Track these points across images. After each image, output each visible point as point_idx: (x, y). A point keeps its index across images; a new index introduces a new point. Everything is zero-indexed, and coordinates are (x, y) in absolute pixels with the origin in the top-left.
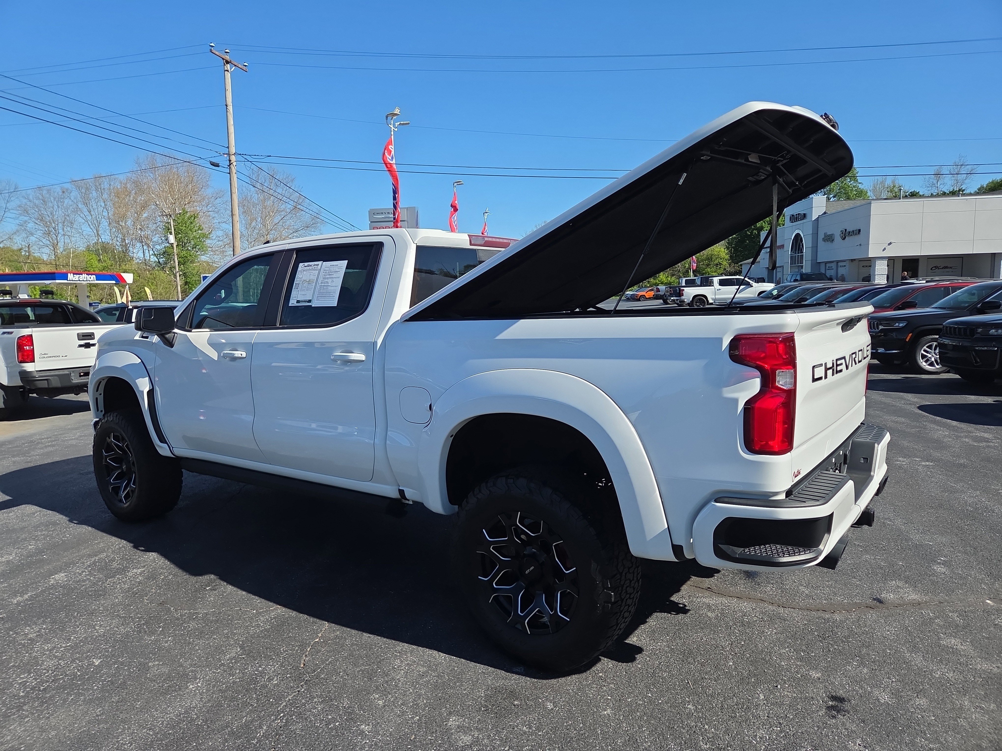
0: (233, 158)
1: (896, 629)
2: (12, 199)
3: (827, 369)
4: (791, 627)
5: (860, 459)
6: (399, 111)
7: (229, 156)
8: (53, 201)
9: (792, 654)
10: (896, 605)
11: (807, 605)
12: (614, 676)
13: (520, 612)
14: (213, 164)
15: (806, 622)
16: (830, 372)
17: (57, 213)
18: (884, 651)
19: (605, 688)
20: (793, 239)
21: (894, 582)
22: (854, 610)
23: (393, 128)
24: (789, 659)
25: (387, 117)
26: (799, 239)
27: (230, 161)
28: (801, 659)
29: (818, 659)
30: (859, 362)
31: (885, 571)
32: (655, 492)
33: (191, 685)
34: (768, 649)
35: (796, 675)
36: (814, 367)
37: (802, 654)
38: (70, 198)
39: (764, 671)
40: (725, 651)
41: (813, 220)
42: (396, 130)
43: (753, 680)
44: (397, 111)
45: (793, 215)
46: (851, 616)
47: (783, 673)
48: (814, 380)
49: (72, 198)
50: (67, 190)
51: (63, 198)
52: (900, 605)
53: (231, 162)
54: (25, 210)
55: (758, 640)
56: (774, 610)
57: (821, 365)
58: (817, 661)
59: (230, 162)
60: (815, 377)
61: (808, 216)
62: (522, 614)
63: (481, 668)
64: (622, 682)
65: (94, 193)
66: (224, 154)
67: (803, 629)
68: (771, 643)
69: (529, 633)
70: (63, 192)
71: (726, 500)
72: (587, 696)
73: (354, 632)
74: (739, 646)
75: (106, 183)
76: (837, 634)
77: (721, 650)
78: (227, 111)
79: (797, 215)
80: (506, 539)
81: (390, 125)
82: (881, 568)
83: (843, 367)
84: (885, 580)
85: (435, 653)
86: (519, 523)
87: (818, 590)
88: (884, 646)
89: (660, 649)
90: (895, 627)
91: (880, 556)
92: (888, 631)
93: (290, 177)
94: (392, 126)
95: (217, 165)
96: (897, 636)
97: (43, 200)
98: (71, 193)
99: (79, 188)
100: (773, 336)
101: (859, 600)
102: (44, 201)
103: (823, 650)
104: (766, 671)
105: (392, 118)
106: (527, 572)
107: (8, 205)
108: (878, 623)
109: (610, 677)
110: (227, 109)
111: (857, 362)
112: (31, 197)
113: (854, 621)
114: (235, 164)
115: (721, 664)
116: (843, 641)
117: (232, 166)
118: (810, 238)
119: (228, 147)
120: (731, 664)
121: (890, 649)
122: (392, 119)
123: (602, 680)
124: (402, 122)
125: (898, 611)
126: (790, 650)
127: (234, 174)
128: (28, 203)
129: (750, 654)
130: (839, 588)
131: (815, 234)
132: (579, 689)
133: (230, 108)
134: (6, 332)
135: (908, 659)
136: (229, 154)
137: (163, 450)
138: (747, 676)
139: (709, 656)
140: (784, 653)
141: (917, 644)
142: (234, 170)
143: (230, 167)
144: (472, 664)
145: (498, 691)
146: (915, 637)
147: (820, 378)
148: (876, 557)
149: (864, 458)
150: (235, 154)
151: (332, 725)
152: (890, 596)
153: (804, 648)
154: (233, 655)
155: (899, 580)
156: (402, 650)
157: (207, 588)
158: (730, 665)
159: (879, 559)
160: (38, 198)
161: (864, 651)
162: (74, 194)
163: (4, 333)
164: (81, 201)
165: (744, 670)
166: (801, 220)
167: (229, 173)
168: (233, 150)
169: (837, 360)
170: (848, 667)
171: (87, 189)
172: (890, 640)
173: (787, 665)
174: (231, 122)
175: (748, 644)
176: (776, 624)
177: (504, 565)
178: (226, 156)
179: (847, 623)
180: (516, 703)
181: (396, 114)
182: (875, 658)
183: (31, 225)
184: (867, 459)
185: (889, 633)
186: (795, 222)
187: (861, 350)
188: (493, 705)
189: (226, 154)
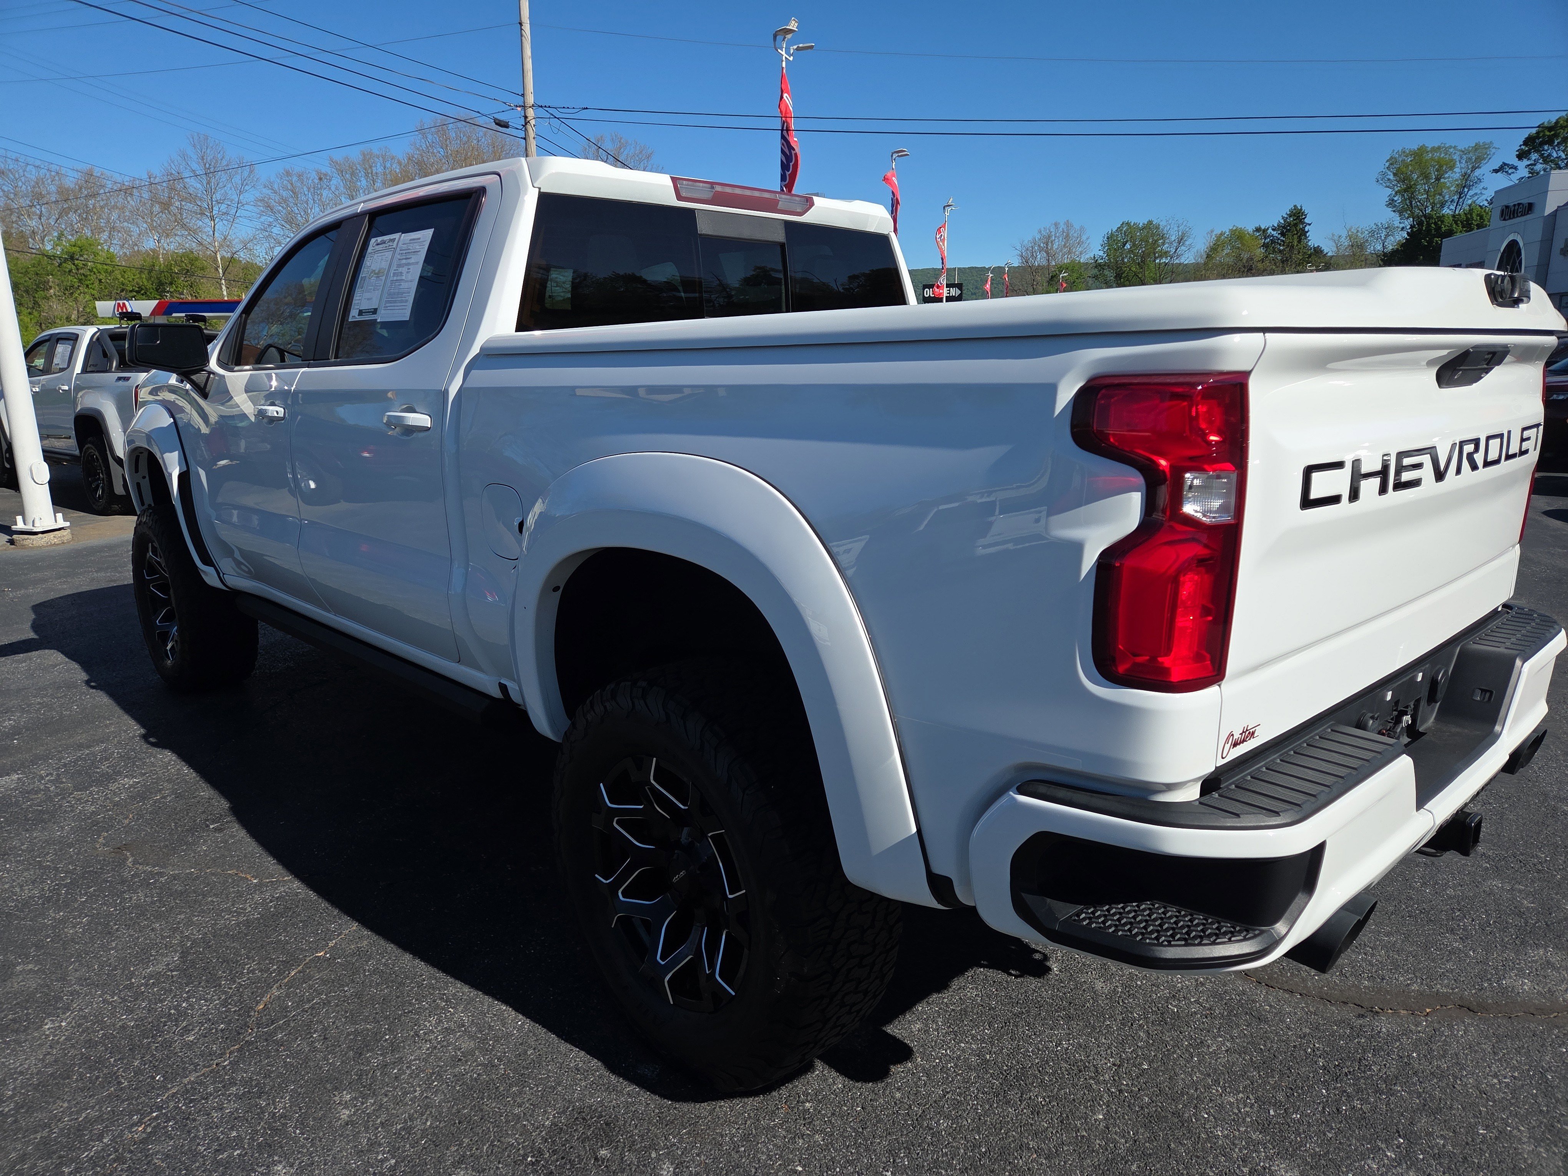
0: (531, 113)
1: (1516, 1074)
2: (247, 188)
3: (1357, 476)
4: (1268, 1038)
5: (1474, 691)
6: (796, 24)
7: (525, 110)
8: (306, 193)
9: (1247, 1109)
10: (1532, 1011)
11: (1323, 986)
12: (833, 1114)
13: (661, 958)
14: (499, 123)
15: (1308, 1031)
16: (1369, 487)
17: (313, 211)
18: (1472, 1129)
19: (801, 1141)
20: (1502, 250)
21: (1541, 952)
22: (1428, 1010)
23: (785, 55)
24: (1238, 1121)
25: (775, 36)
26: (1515, 251)
27: (526, 117)
28: (1264, 1126)
29: (1304, 1132)
30: (1487, 464)
31: (1526, 923)
32: (891, 753)
33: (49, 1023)
34: (1196, 1090)
35: (1239, 1167)
36: (1309, 471)
37: (1272, 1112)
38: (330, 188)
39: (1169, 1146)
40: (1098, 1082)
41: (1546, 214)
42: (791, 59)
43: (1134, 1168)
44: (793, 25)
45: (1507, 207)
46: (1416, 1026)
47: (1210, 1159)
48: (1307, 503)
49: (333, 188)
50: (325, 175)
51: (321, 189)
52: (1542, 1010)
53: (528, 120)
54: (269, 206)
55: (1183, 1062)
56: (1244, 993)
57: (1339, 465)
58: (1300, 1134)
59: (525, 120)
60: (1314, 495)
61: (1537, 209)
62: (663, 963)
63: (577, 1057)
64: (845, 1130)
65: (364, 182)
66: (517, 106)
67: (1295, 1047)
68: (1209, 1075)
69: (672, 1003)
70: (320, 179)
71: (1042, 789)
72: (754, 1158)
73: (391, 947)
74: (1135, 1072)
75: (379, 164)
76: (1370, 1069)
77: (1091, 1078)
78: (522, 35)
79: (1514, 205)
80: (641, 807)
81: (779, 50)
82: (1520, 915)
83: (1427, 473)
84: (1522, 943)
85: (509, 1013)
86: (654, 780)
87: (1360, 954)
88: (1475, 1116)
89: (958, 1058)
90: (1514, 1068)
91: (1526, 886)
92: (1495, 1076)
93: (644, 152)
94: (783, 53)
95: (506, 125)
96: (1513, 1092)
97: (292, 191)
98: (330, 180)
99: (341, 172)
100: (1181, 380)
101: (1447, 986)
102: (294, 193)
103: (1324, 1108)
104: (1173, 1145)
105: (785, 38)
106: (676, 879)
107: (241, 197)
108: (1476, 1052)
109: (824, 1116)
110: (521, 29)
111: (1480, 463)
112: (276, 186)
113: (1420, 1039)
114: (533, 122)
115: (1078, 1113)
116: (1378, 1091)
117: (528, 126)
118: (1536, 249)
119: (523, 95)
120: (1101, 1117)
121: (1487, 1127)
122: (784, 40)
123: (804, 1119)
124: (801, 45)
125: (1532, 1026)
126: (1248, 1097)
127: (531, 139)
128: (273, 196)
129: (1151, 1098)
130: (1411, 952)
131: (1547, 242)
132: (745, 1138)
133: (527, 28)
134: (122, 378)
135: (1525, 1160)
136: (524, 107)
137: (210, 577)
138: (1123, 1154)
139: (1059, 1090)
140: (1231, 1104)
141: (1558, 1121)
142: (532, 134)
143: (526, 129)
144: (564, 1047)
145: (582, 1116)
146: (1557, 1101)
147: (1335, 500)
148: (1516, 886)
149: (1482, 690)
150: (533, 106)
151: (225, 1155)
152: (1523, 984)
153: (1281, 1096)
154: (160, 968)
155: (1556, 947)
156: (455, 994)
157: (212, 827)
158: (1096, 1120)
159: (1520, 891)
160: (285, 188)
161: (1423, 1122)
162: (336, 181)
163: (119, 379)
164: (345, 194)
165: (1124, 1137)
166: (1522, 215)
167: (525, 139)
168: (530, 99)
169: (1401, 455)
170: (1369, 1162)
171: (353, 174)
172: (1494, 1101)
173: (1226, 1137)
174: (528, 52)
175: (1156, 1070)
176: (1238, 1026)
177: (640, 857)
178: (519, 109)
179: (1401, 1044)
180: (603, 1152)
181: (791, 31)
182: (1444, 1146)
183: (276, 230)
184: (1491, 693)
185: (1495, 1081)
186: (1510, 218)
187: (1501, 436)
188: (555, 1152)
189: (520, 107)
